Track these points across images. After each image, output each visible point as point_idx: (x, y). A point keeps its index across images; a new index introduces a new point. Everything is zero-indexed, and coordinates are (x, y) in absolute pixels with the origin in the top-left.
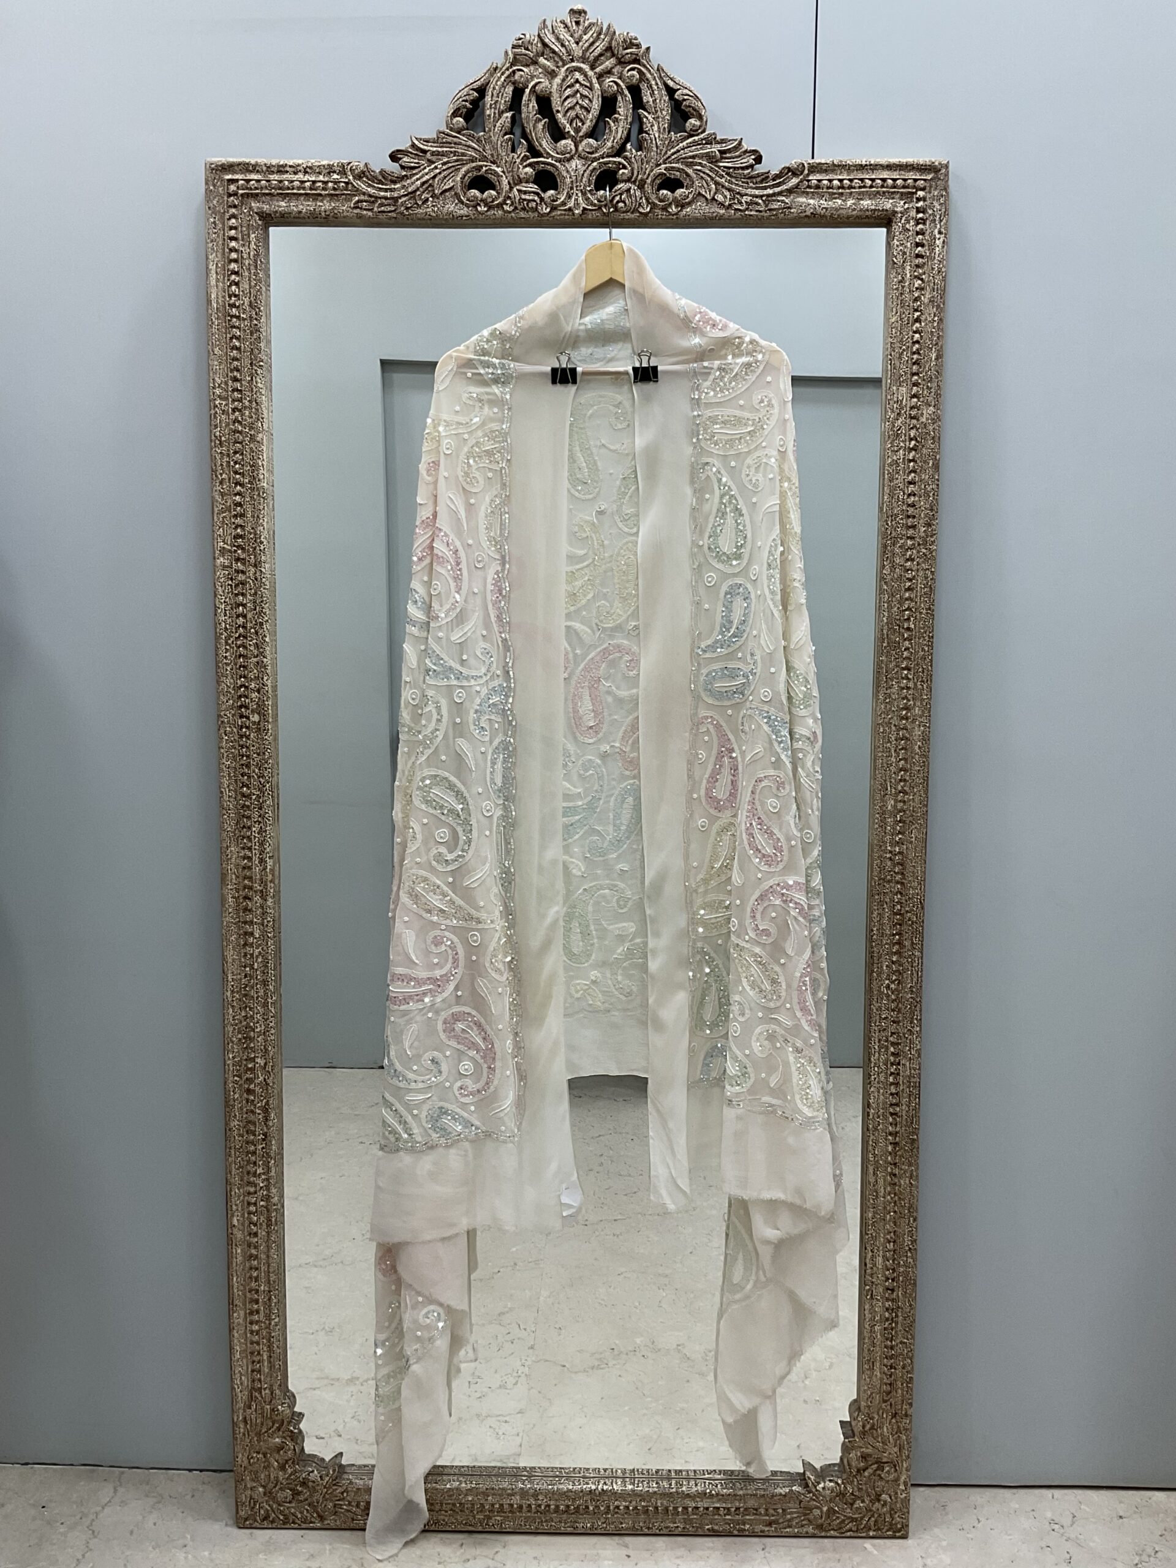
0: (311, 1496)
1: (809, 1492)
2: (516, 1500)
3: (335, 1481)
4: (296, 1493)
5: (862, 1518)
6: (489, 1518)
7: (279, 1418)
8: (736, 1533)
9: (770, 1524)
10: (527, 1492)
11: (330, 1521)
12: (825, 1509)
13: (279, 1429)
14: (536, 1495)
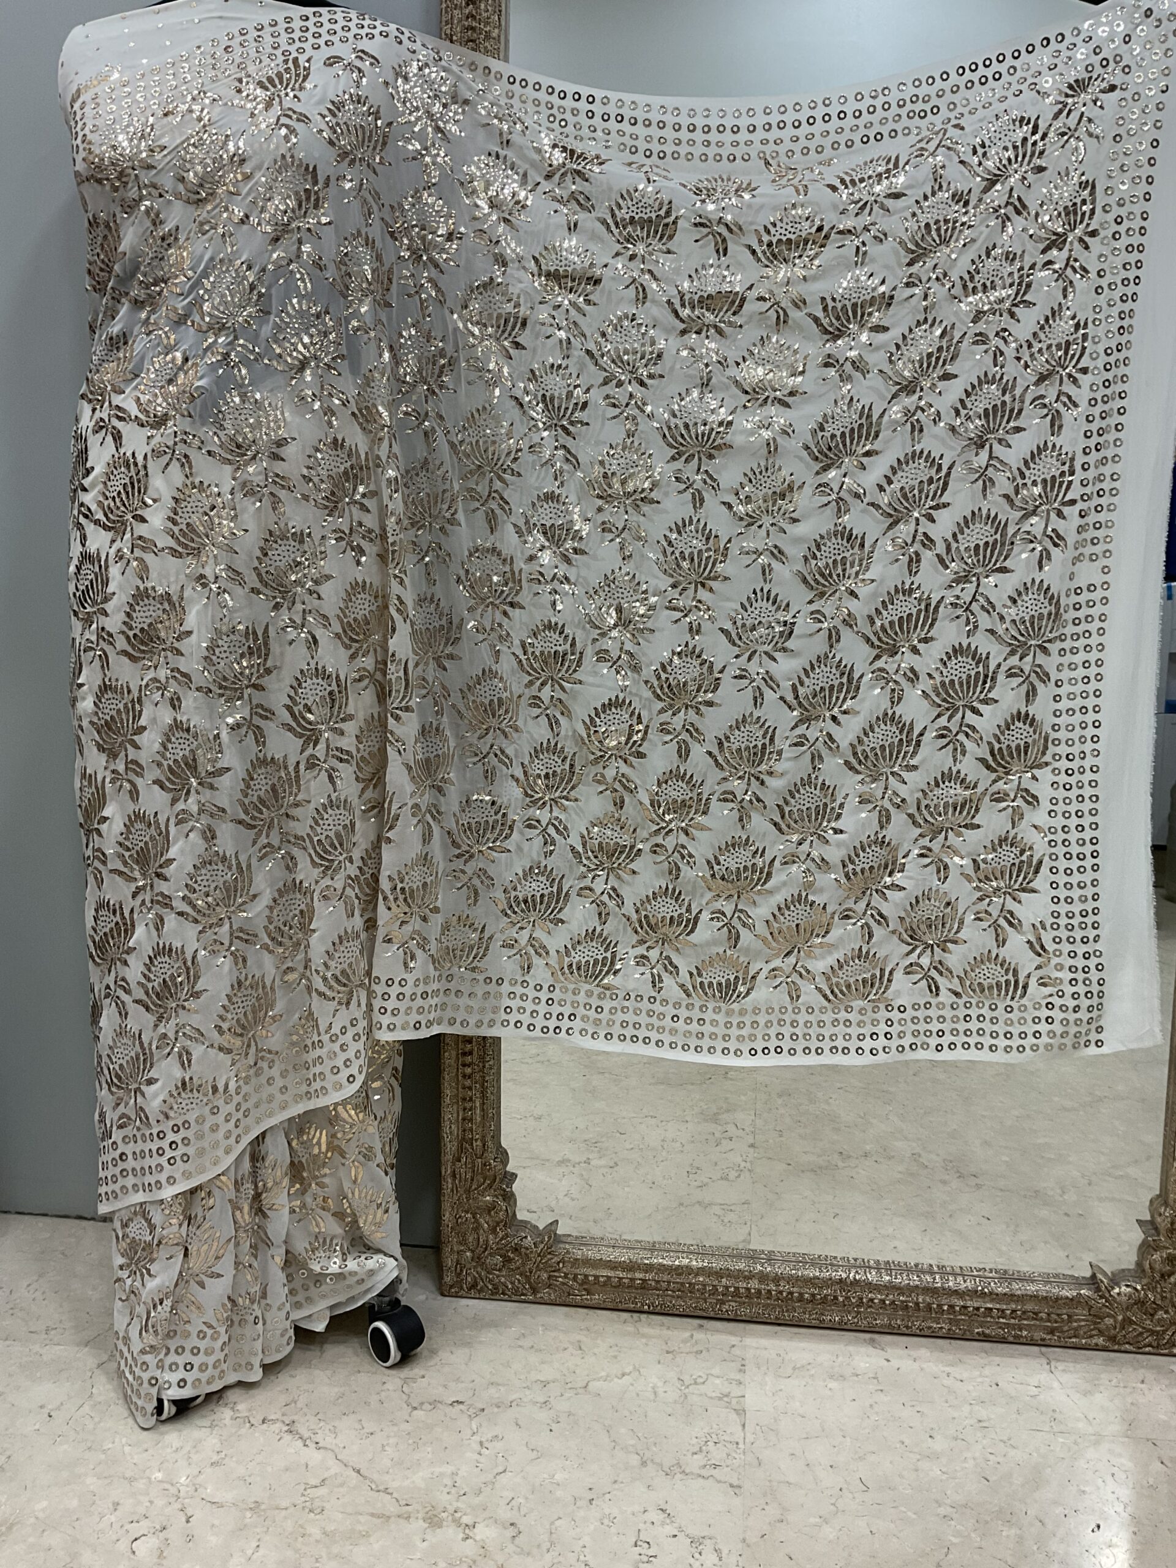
0: (523, 1264)
1: (1101, 1297)
2: (754, 1284)
3: (549, 1251)
4: (507, 1260)
5: (1164, 1332)
6: (723, 1302)
7: (492, 1173)
8: (1011, 1339)
9: (1052, 1332)
10: (767, 1275)
11: (544, 1293)
12: (1120, 1318)
13: (490, 1186)
14: (777, 1279)
